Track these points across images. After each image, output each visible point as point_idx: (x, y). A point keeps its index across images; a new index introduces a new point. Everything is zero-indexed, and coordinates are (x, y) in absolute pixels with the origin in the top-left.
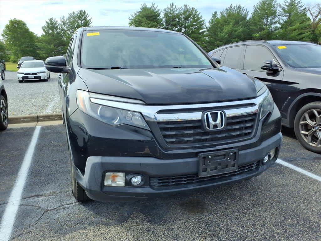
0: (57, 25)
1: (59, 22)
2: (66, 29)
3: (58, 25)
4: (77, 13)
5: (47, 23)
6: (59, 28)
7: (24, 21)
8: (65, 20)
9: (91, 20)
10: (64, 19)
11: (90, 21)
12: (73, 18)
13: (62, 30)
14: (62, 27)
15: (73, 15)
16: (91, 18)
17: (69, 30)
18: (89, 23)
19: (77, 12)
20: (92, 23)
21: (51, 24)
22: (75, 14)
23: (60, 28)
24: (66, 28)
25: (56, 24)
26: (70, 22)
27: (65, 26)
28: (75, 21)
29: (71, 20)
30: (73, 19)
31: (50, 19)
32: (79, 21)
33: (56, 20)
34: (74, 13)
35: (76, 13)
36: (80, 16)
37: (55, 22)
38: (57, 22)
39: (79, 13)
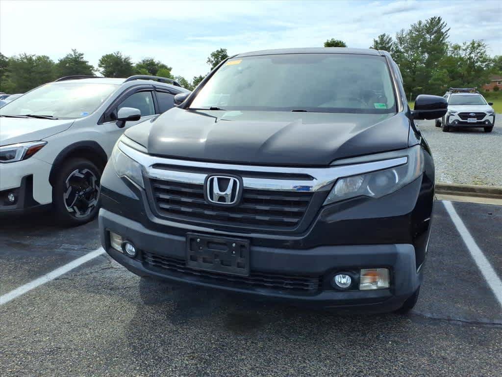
0: (390, 44)
1: (394, 39)
2: (402, 50)
3: (392, 44)
4: (426, 22)
5: (376, 42)
6: (392, 48)
7: (344, 42)
8: (404, 36)
9: (448, 32)
10: (402, 35)
11: (447, 34)
12: (417, 31)
13: (395, 52)
14: (397, 47)
15: (418, 26)
16: (449, 29)
17: (407, 51)
18: (443, 38)
19: (426, 20)
20: (448, 36)
21: (381, 43)
22: (422, 25)
23: (394, 48)
24: (404, 48)
25: (388, 43)
26: (412, 37)
27: (401, 46)
28: (420, 36)
29: (414, 35)
30: (417, 33)
31: (381, 36)
32: (428, 36)
33: (390, 37)
34: (420, 23)
35: (424, 22)
36: (430, 26)
37: (388, 40)
38: (390, 39)
39: (429, 21)
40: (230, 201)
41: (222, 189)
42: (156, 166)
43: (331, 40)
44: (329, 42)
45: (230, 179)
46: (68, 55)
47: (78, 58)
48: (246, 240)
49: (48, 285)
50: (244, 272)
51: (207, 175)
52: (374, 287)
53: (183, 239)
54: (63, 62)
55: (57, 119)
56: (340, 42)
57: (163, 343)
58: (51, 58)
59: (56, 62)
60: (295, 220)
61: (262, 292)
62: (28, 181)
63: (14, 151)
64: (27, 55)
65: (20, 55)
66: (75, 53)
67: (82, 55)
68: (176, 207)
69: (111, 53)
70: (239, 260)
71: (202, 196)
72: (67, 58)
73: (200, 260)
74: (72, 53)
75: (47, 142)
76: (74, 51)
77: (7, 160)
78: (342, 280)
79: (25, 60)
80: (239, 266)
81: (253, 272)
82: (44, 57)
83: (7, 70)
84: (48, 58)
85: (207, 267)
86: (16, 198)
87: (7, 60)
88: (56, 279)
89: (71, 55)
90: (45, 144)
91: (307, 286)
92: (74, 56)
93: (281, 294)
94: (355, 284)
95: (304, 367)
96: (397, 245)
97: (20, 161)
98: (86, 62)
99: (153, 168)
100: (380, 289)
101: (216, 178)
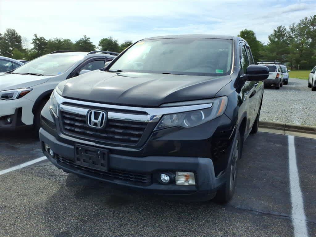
0: (285, 33)
1: (288, 29)
2: (293, 36)
3: (286, 32)
4: (310, 18)
5: (275, 31)
6: (287, 35)
7: (253, 31)
8: (295, 27)
10: (294, 26)
12: (304, 24)
13: (288, 37)
14: (290, 34)
15: (305, 21)
17: (296, 37)
19: (311, 17)
21: (278, 32)
22: (307, 20)
23: (288, 35)
24: (294, 35)
25: (284, 32)
26: (300, 28)
27: (293, 34)
28: (306, 27)
29: (302, 27)
30: (304, 25)
31: (279, 27)
32: (312, 27)
33: (285, 27)
34: (306, 19)
35: (309, 18)
36: (313, 21)
37: (283, 30)
38: (285, 29)
39: (313, 17)
40: (100, 125)
41: (96, 118)
42: (65, 103)
44: (243, 31)
45: (100, 113)
46: (81, 39)
47: (87, 40)
48: (106, 150)
49: (17, 171)
50: (105, 169)
51: (88, 110)
52: (187, 184)
53: (73, 147)
54: (78, 43)
55: (43, 76)
56: (251, 31)
57: (65, 209)
58: (72, 41)
59: (74, 43)
60: (137, 139)
61: (118, 182)
62: (19, 111)
63: (12, 94)
64: (58, 39)
65: (54, 39)
66: (85, 37)
67: (89, 38)
68: (73, 128)
69: (106, 38)
70: (102, 162)
71: (85, 122)
72: (80, 40)
73: (82, 161)
74: (84, 38)
75: (33, 89)
76: (85, 36)
77: (9, 98)
78: (165, 178)
79: (57, 42)
80: (102, 165)
81: (110, 169)
82: (68, 40)
83: (46, 48)
84: (70, 40)
85: (85, 165)
86: (11, 121)
87: (47, 42)
88: (23, 168)
89: (83, 39)
90: (31, 90)
91: (145, 180)
92: (85, 39)
93: (128, 184)
94: (173, 181)
95: (141, 230)
96: (199, 158)
97: (16, 99)
98: (91, 43)
99: (63, 104)
100: (190, 185)
101: (93, 111)
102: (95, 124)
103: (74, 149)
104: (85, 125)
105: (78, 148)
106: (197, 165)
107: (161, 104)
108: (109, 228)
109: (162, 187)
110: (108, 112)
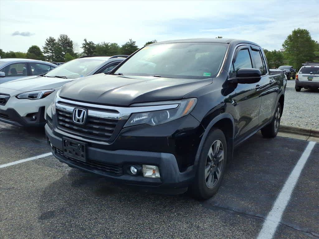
40: (81, 122)
41: (79, 115)
43: (297, 29)
44: (296, 30)
45: (82, 111)
46: (127, 43)
47: (132, 44)
48: (85, 143)
49: (33, 161)
50: (84, 160)
51: (74, 108)
52: (154, 177)
53: (61, 139)
54: (124, 47)
55: (67, 78)
57: (59, 194)
58: (118, 45)
59: (121, 47)
60: (110, 135)
61: (96, 172)
62: (42, 109)
63: (37, 94)
64: (105, 43)
65: (102, 43)
66: (131, 41)
67: (135, 42)
68: (64, 124)
69: (151, 41)
70: (82, 153)
71: (71, 118)
72: (126, 44)
73: (68, 152)
74: (130, 41)
75: (55, 90)
76: (131, 40)
77: (34, 98)
78: (134, 170)
79: (104, 46)
80: (83, 156)
81: (88, 160)
82: (115, 44)
83: (95, 52)
84: (117, 44)
85: (70, 155)
86: (36, 118)
87: (95, 46)
88: (40, 159)
89: (129, 43)
90: (54, 91)
91: (117, 171)
92: (130, 43)
93: (105, 174)
94: (140, 173)
95: (115, 216)
97: (40, 99)
98: (137, 46)
99: (58, 103)
100: (157, 178)
101: (77, 110)
102: (78, 121)
103: (63, 141)
104: (71, 121)
105: (65, 141)
106: (160, 159)
107: (131, 104)
108: (89, 212)
109: (132, 178)
110: (89, 110)
